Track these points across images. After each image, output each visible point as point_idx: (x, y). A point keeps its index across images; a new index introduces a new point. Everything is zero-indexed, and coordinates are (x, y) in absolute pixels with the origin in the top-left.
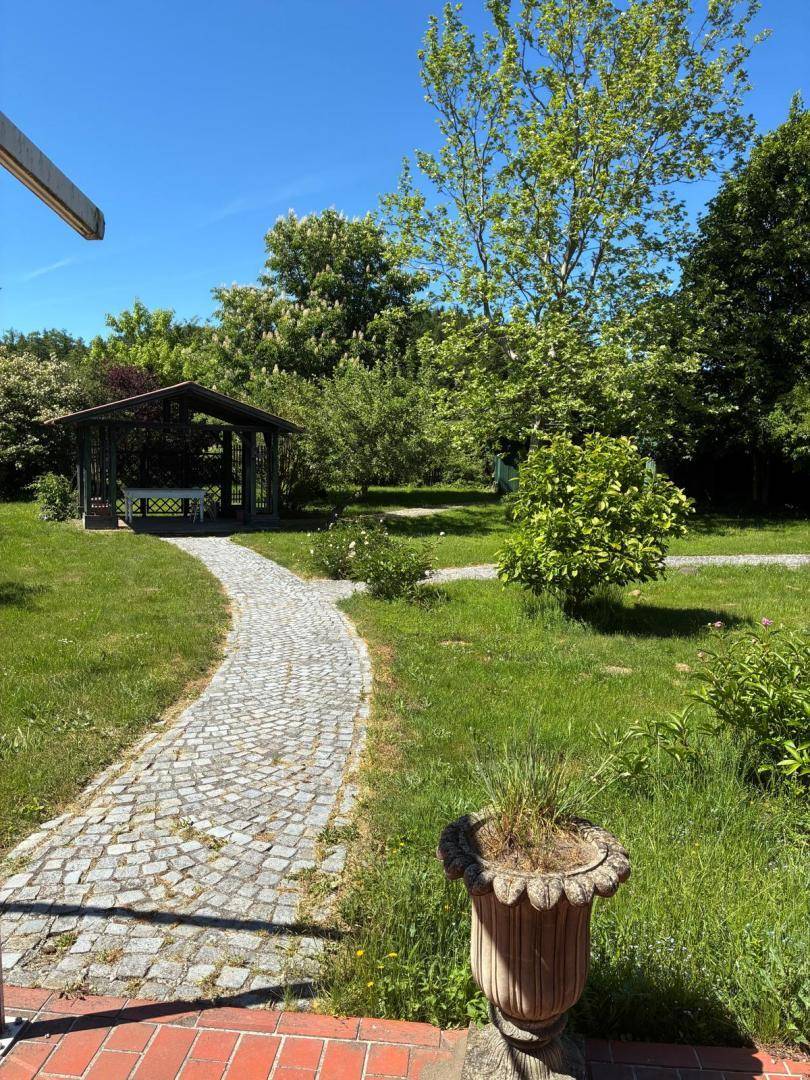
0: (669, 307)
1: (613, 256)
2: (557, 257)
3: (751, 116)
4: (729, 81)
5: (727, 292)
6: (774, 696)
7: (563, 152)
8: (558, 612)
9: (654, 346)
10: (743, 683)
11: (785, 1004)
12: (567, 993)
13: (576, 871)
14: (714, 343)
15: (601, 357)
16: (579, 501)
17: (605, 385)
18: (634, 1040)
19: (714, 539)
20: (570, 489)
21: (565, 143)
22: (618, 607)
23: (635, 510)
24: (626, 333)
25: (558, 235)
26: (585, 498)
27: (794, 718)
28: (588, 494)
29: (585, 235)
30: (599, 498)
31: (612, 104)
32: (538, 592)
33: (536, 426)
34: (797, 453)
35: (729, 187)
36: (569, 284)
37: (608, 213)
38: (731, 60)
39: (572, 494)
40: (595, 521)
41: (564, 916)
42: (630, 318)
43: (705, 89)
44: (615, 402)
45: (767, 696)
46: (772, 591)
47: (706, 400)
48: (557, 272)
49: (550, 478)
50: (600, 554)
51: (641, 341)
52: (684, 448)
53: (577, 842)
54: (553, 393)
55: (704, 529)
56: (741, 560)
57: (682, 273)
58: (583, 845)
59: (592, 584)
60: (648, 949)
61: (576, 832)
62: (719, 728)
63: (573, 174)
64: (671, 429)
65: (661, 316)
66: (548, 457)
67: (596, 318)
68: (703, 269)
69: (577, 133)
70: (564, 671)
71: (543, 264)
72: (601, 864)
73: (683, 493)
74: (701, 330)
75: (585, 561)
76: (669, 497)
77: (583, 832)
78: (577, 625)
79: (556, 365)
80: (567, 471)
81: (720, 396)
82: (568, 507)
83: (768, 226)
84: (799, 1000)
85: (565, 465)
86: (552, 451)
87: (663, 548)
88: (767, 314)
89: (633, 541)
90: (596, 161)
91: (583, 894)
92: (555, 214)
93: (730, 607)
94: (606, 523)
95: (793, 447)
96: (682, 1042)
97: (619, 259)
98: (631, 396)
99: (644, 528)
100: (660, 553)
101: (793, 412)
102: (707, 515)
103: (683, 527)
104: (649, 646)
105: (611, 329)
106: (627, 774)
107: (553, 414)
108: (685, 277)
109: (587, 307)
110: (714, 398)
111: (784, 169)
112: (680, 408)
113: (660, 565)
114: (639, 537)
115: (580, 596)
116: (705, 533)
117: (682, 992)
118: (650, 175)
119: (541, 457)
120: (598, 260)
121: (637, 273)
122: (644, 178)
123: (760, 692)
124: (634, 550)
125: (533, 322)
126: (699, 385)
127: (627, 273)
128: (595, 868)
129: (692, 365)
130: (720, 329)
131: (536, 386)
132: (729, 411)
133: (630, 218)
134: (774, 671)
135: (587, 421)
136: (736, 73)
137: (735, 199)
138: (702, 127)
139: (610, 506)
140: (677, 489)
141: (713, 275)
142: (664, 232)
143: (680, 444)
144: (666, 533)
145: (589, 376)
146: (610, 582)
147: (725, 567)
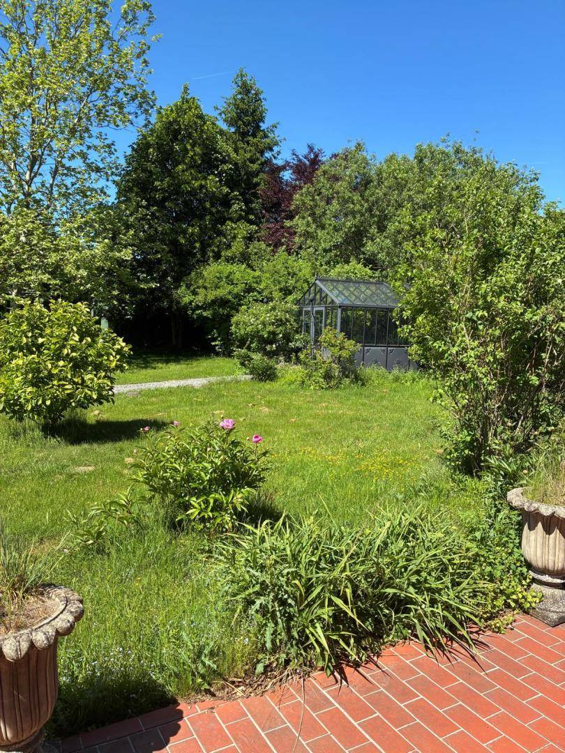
0: (109, 213)
1: (65, 172)
2: (22, 166)
3: (153, 92)
4: (137, 65)
5: (147, 207)
6: (183, 470)
7: (21, 89)
8: (38, 433)
9: (100, 240)
10: (164, 465)
11: (193, 666)
12: (42, 713)
13: (42, 624)
14: (141, 241)
15: (62, 245)
16: (49, 349)
17: (66, 265)
18: (98, 727)
19: (150, 372)
20: (40, 340)
21: (22, 82)
22: (84, 424)
23: (91, 355)
24: (80, 229)
25: (21, 149)
26: (52, 347)
27: (195, 482)
28: (55, 344)
29: (43, 153)
30: (64, 346)
31: (57, 62)
32: (21, 419)
33: (14, 293)
34: (196, 314)
35: (144, 137)
36: (33, 188)
37: (59, 140)
38: (138, 51)
39: (42, 344)
40: (61, 363)
41: (35, 659)
42: (82, 218)
43: (122, 66)
44: (75, 278)
45: (179, 471)
46: (185, 403)
47: (138, 278)
48: (23, 178)
49: (24, 333)
50: (66, 387)
51: (92, 235)
52: (126, 310)
53: (43, 602)
54: (26, 269)
55: (143, 366)
56: (166, 385)
57: (117, 190)
58: (49, 603)
59: (62, 410)
60: (105, 661)
61: (42, 594)
62: (151, 498)
63: (30, 106)
64: (116, 297)
65: (104, 219)
66: (22, 316)
67: (56, 215)
68: (131, 190)
69: (31, 76)
70: (43, 475)
71: (11, 170)
72: (62, 612)
73: (124, 341)
74: (132, 232)
75: (56, 393)
76: (114, 344)
77: (49, 593)
78: (53, 441)
79: (27, 248)
80: (37, 327)
81: (147, 276)
82: (40, 353)
83: (170, 167)
84: (202, 661)
85: (36, 323)
86: (25, 312)
87: (112, 380)
88: (173, 224)
89: (90, 376)
90: (47, 100)
91: (47, 639)
92: (18, 134)
93: (160, 416)
94: (69, 364)
95: (194, 310)
96: (131, 717)
97: (71, 175)
98: (86, 274)
99: (97, 367)
100: (109, 384)
101: (192, 288)
102: (144, 356)
103: (124, 365)
104: (107, 449)
105: (68, 224)
106: (91, 542)
107: (28, 284)
108: (119, 194)
109: (48, 207)
110: (144, 277)
111: (177, 132)
112: (121, 283)
113: (110, 393)
114: (95, 373)
115: (54, 420)
116: (142, 368)
117: (129, 682)
118: (89, 119)
119: (16, 317)
120: (55, 173)
121: (84, 186)
122: (84, 120)
123: (175, 470)
124: (91, 383)
125: (5, 213)
126: (133, 268)
127: (77, 186)
128: (56, 617)
129: (127, 254)
130: (144, 231)
131: (11, 262)
132: (154, 286)
133: (76, 147)
134: (184, 454)
135: (54, 291)
136: (141, 60)
137: (148, 145)
138: (122, 92)
139: (72, 352)
140: (119, 338)
141: (137, 195)
142: (102, 160)
143: (123, 308)
144: (114, 370)
145: (53, 258)
146: (76, 407)
147: (157, 390)
